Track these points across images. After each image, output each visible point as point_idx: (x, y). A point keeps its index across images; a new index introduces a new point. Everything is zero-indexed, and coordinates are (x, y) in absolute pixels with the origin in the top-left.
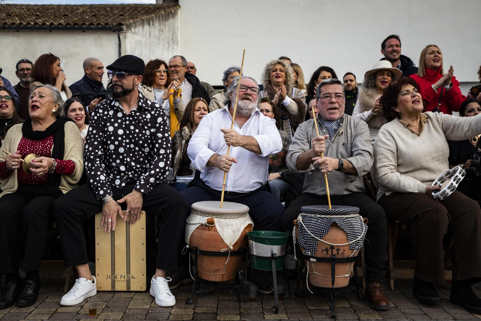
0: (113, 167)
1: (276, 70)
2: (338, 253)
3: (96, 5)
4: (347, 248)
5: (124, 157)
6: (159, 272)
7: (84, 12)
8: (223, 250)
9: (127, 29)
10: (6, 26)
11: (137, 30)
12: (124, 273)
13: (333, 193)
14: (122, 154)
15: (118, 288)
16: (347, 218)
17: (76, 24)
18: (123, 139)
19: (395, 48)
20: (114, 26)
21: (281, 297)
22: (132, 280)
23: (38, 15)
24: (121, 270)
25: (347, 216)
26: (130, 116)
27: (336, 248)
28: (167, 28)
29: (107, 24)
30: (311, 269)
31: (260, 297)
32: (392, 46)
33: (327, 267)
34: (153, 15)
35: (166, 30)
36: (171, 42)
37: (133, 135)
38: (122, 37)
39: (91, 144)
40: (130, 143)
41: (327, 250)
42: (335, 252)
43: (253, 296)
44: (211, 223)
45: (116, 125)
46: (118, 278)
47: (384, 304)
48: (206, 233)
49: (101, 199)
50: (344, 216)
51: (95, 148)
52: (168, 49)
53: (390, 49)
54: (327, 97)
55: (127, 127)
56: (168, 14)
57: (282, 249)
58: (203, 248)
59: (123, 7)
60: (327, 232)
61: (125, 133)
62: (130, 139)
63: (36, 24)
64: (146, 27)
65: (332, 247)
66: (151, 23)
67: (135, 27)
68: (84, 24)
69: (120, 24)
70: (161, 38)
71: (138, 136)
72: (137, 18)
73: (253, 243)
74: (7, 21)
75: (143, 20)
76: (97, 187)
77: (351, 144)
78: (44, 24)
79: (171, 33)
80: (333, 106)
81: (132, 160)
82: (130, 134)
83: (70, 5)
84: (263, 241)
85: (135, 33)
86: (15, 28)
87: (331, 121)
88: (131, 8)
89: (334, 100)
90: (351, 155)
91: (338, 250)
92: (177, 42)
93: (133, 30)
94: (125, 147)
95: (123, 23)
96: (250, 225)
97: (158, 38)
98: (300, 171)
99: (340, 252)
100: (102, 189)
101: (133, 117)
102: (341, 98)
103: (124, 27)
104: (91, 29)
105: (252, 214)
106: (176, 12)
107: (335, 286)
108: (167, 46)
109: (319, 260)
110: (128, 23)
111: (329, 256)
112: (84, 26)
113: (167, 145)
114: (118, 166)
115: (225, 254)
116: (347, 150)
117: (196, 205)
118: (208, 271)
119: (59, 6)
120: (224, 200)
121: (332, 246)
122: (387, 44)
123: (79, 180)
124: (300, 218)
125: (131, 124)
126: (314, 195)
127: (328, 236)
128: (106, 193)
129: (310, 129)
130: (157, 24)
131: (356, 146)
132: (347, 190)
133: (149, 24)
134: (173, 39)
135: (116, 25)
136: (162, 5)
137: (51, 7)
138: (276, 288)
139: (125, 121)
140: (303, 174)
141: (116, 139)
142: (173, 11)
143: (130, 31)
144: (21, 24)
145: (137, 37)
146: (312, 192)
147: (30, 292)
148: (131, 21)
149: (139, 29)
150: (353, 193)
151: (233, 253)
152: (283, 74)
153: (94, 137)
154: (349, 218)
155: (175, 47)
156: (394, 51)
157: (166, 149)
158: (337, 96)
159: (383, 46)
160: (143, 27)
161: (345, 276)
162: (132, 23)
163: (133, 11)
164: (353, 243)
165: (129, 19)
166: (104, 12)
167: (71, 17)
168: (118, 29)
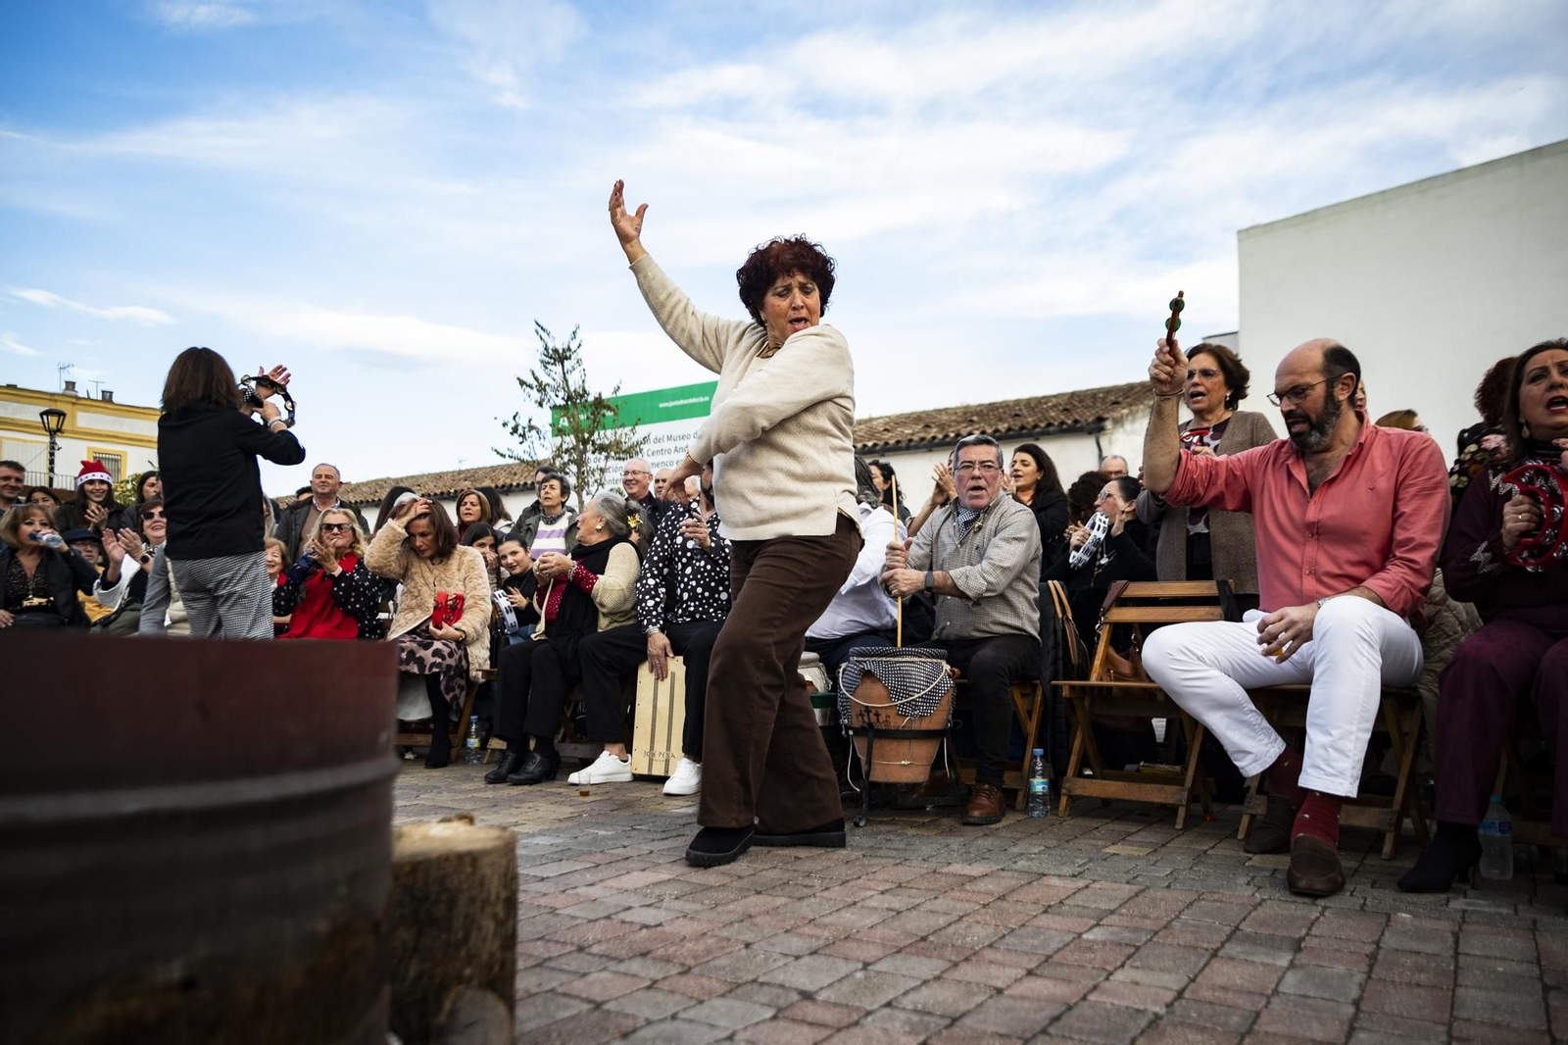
2: (878, 720)
3: (1081, 392)
4: (892, 713)
9: (1114, 428)
10: (912, 444)
11: (1137, 425)
12: (664, 750)
15: (654, 772)
16: (897, 662)
17: (1024, 428)
20: (1088, 424)
24: (661, 744)
25: (896, 659)
27: (874, 711)
30: (855, 750)
38: (1104, 442)
41: (861, 715)
42: (873, 718)
46: (657, 755)
50: (892, 659)
54: (968, 467)
65: (868, 710)
67: (1133, 421)
68: (1037, 427)
69: (1101, 419)
72: (1136, 402)
74: (917, 436)
80: (976, 483)
85: (1133, 431)
86: (925, 446)
87: (972, 509)
89: (977, 472)
91: (877, 715)
93: (1128, 426)
95: (1106, 416)
99: (882, 718)
102: (992, 469)
103: (1108, 424)
104: (1049, 432)
110: (1115, 416)
112: (1038, 430)
121: (867, 707)
127: (859, 691)
135: (1093, 422)
137: (1004, 404)
143: (1121, 430)
154: (902, 662)
158: (985, 466)
161: (903, 762)
162: (1127, 415)
163: (1144, 393)
164: (903, 704)
165: (1124, 408)
166: (1089, 402)
167: (1025, 417)
168: (1095, 428)
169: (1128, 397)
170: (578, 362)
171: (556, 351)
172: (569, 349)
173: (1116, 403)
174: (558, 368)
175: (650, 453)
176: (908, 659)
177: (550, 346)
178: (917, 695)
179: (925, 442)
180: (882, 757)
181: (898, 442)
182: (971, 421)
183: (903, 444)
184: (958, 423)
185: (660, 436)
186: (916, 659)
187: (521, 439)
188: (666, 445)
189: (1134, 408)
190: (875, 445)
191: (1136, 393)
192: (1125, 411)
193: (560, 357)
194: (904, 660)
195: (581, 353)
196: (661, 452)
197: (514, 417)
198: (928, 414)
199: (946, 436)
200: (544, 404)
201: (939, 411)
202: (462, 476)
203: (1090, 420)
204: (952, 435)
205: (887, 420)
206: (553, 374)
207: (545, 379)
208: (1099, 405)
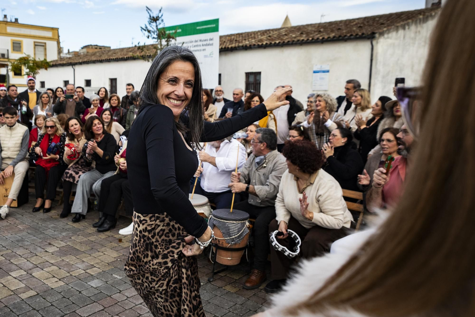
4: (224, 242)
9: (379, 37)
11: (390, 35)
20: (369, 35)
28: (425, 29)
29: (363, 34)
34: (410, 21)
38: (374, 42)
63: (313, 39)
64: (401, 31)
65: (216, 239)
66: (407, 27)
67: (388, 33)
69: (373, 33)
70: (417, 38)
72: (391, 25)
74: (296, 39)
75: (397, 27)
78: (318, 38)
85: (388, 38)
93: (386, 36)
95: (376, 31)
97: (414, 39)
99: (221, 243)
103: (377, 35)
104: (350, 39)
110: (381, 31)
112: (345, 37)
130: (412, 27)
133: (404, 29)
143: (382, 37)
144: (303, 40)
145: (390, 41)
149: (393, 34)
160: (397, 32)
161: (228, 258)
162: (386, 31)
163: (396, 18)
164: (228, 239)
165: (385, 27)
166: (371, 22)
167: (343, 30)
168: (371, 37)
169: (389, 20)
170: (162, 20)
171: (153, 17)
172: (158, 16)
173: (382, 24)
174: (154, 24)
175: (193, 46)
176: (231, 222)
177: (152, 16)
178: (234, 237)
179: (299, 42)
180: (220, 255)
181: (289, 41)
182: (320, 31)
183: (290, 43)
184: (315, 32)
185: (197, 40)
186: (234, 222)
187: (141, 51)
188: (199, 43)
189: (389, 28)
190: (279, 43)
191: (392, 18)
192: (385, 29)
193: (155, 20)
194: (230, 222)
195: (163, 18)
196: (197, 46)
197: (138, 44)
198: (303, 26)
199: (308, 39)
200: (150, 37)
201: (308, 25)
202: (130, 50)
203: (369, 33)
204: (310, 39)
205: (287, 29)
206: (152, 26)
207: (150, 28)
208: (375, 24)
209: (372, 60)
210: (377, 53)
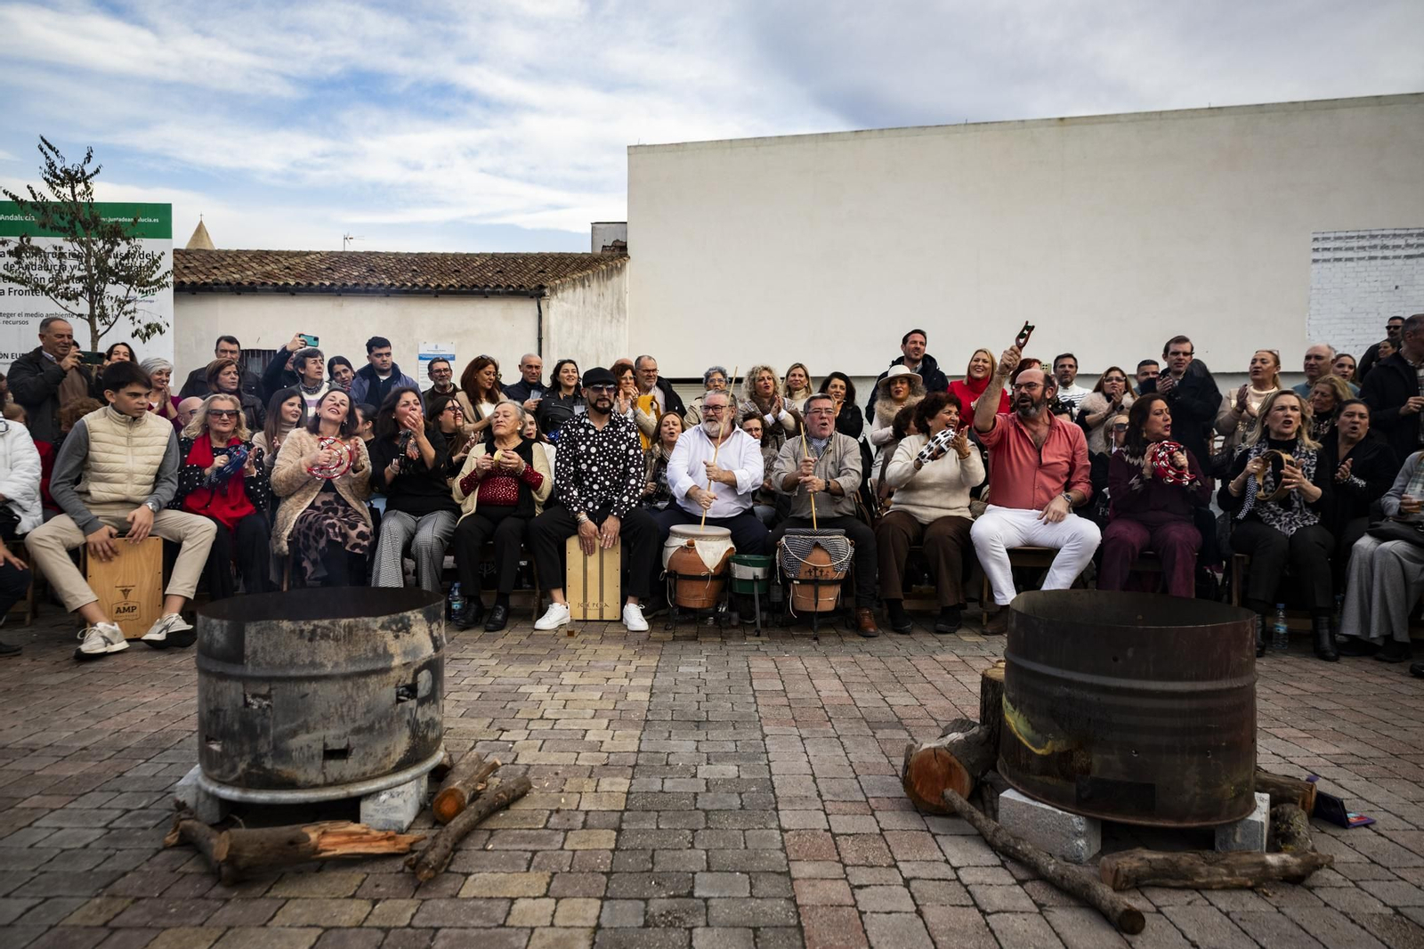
0: (584, 485)
1: (764, 378)
2: (821, 574)
4: (830, 570)
5: (597, 476)
6: (630, 599)
7: (484, 266)
8: (704, 574)
9: (551, 294)
10: (370, 288)
11: (565, 294)
12: (597, 601)
13: (820, 515)
14: (596, 473)
15: (589, 617)
16: (831, 539)
17: (475, 286)
18: (596, 457)
19: (919, 346)
20: (531, 289)
21: (765, 624)
22: (605, 609)
23: (415, 270)
24: (593, 597)
26: (602, 432)
27: (820, 569)
28: (610, 290)
29: (521, 286)
30: (795, 593)
31: (741, 625)
32: (915, 342)
33: (810, 589)
34: (590, 272)
35: (608, 293)
36: (615, 311)
37: (607, 451)
38: (543, 305)
39: (562, 461)
40: (603, 461)
41: (810, 571)
42: (818, 573)
43: (735, 623)
44: (691, 545)
45: (588, 443)
46: (591, 605)
47: (872, 630)
48: (686, 555)
49: (574, 517)
51: (568, 464)
52: (611, 322)
53: (913, 346)
55: (601, 444)
56: (612, 270)
57: (765, 572)
58: (682, 571)
59: (542, 258)
60: (810, 553)
61: (598, 451)
62: (604, 457)
63: (415, 285)
64: (579, 289)
65: (815, 568)
66: (587, 284)
67: (563, 291)
68: (486, 286)
69: (542, 287)
70: (601, 306)
71: (612, 453)
72: (565, 276)
73: (735, 566)
74: (370, 280)
75: (574, 280)
76: (570, 503)
77: (840, 462)
78: (427, 285)
79: (616, 297)
80: (823, 421)
81: (606, 479)
82: (604, 450)
83: (461, 254)
84: (745, 563)
85: (563, 299)
86: (383, 291)
87: (821, 438)
88: (555, 259)
89: (824, 415)
90: (839, 475)
91: (822, 571)
92: (625, 312)
93: (559, 295)
94: (598, 466)
95: (545, 285)
96: (731, 549)
97: (597, 307)
98: (785, 493)
99: (824, 574)
100: (576, 505)
101: (606, 433)
103: (547, 291)
104: (498, 293)
105: (734, 538)
106: (623, 265)
107: (818, 610)
108: (609, 318)
109: (803, 582)
110: (552, 284)
111: (812, 578)
112: (487, 289)
113: (638, 463)
114: (591, 486)
115: (705, 578)
116: (835, 468)
117: (674, 528)
118: (688, 596)
119: (444, 255)
120: (705, 524)
122: (910, 339)
123: (546, 497)
124: (783, 540)
125: (604, 440)
126: (801, 519)
127: (811, 557)
128: (580, 509)
129: (797, 446)
130: (594, 284)
131: (844, 464)
132: (837, 512)
133: (584, 286)
134: (618, 308)
135: (535, 289)
136: (602, 255)
138: (759, 617)
139: (599, 437)
140: (789, 497)
141: (589, 458)
142: (619, 265)
143: (555, 297)
144: (392, 285)
145: (566, 306)
146: (799, 515)
147: (499, 617)
148: (558, 282)
149: (569, 293)
150: (845, 516)
151: (715, 577)
152: (771, 382)
153: (565, 454)
154: (834, 539)
155: (622, 320)
156: (917, 349)
157: (636, 467)
159: (905, 340)
160: (574, 290)
161: (830, 599)
162: (560, 285)
164: (838, 564)
165: (558, 278)
166: (514, 266)
167: (466, 275)
168: (537, 294)
173: (541, 271)
179: (387, 288)
180: (821, 596)
184: (400, 271)
189: (564, 280)
191: (551, 263)
199: (404, 285)
203: (533, 286)
204: (409, 284)
209: (540, 340)
210: (548, 327)
